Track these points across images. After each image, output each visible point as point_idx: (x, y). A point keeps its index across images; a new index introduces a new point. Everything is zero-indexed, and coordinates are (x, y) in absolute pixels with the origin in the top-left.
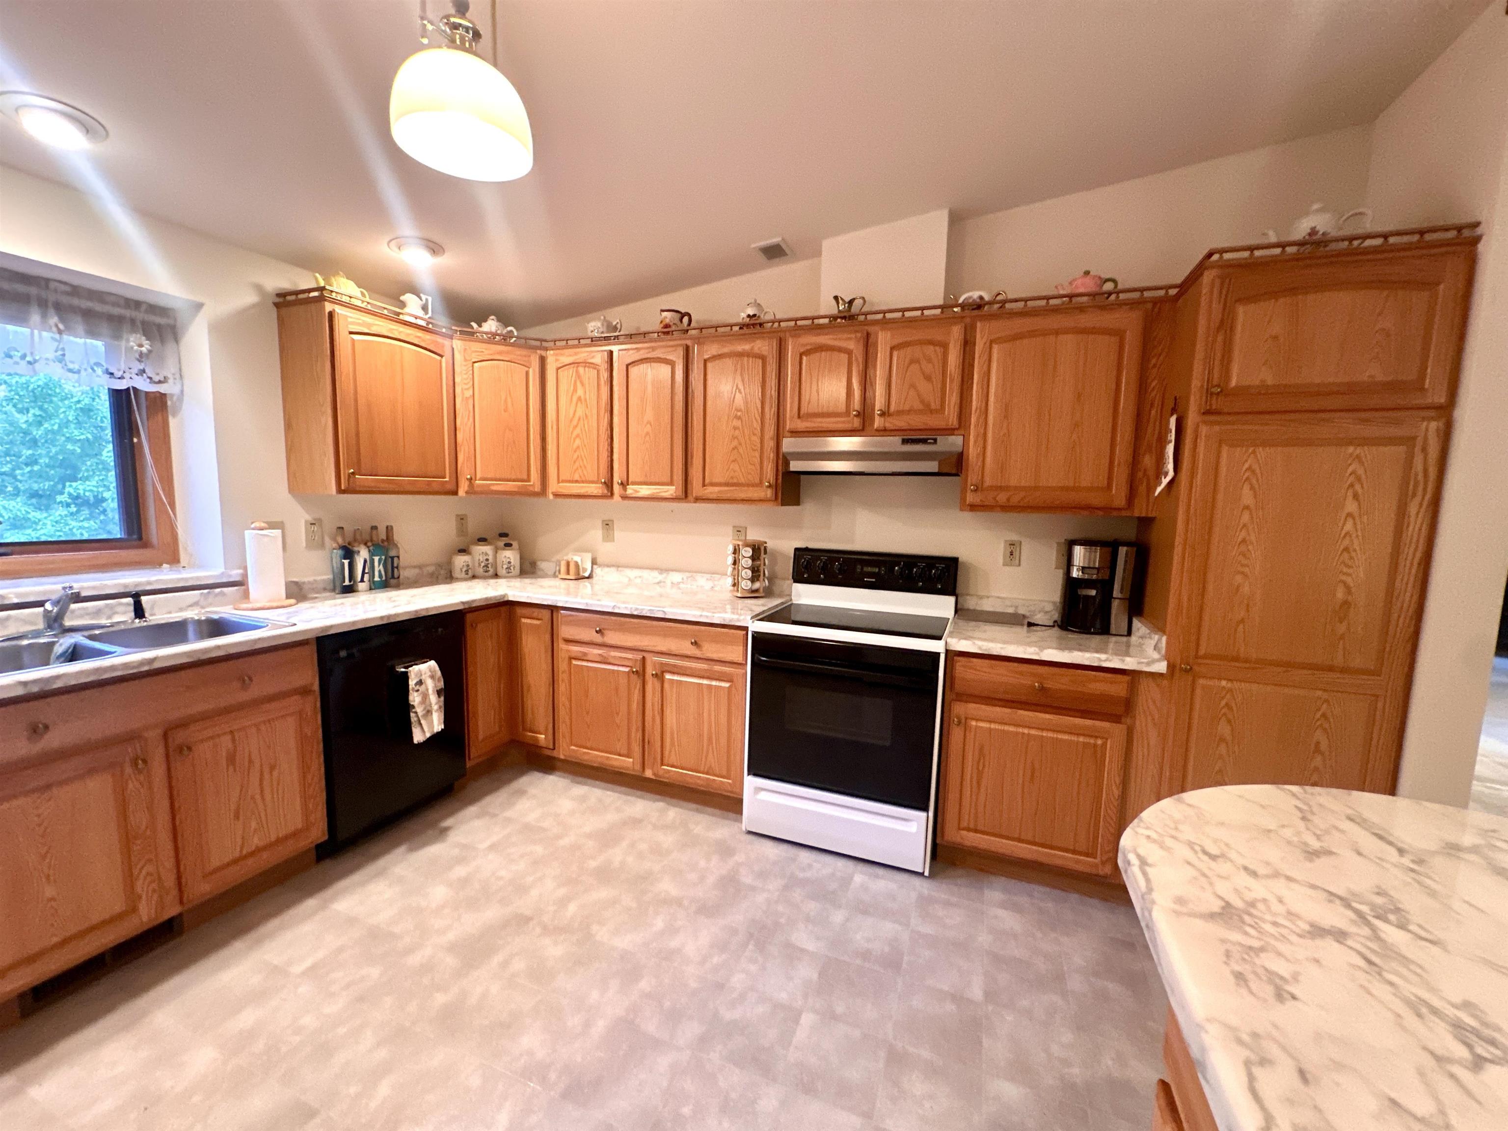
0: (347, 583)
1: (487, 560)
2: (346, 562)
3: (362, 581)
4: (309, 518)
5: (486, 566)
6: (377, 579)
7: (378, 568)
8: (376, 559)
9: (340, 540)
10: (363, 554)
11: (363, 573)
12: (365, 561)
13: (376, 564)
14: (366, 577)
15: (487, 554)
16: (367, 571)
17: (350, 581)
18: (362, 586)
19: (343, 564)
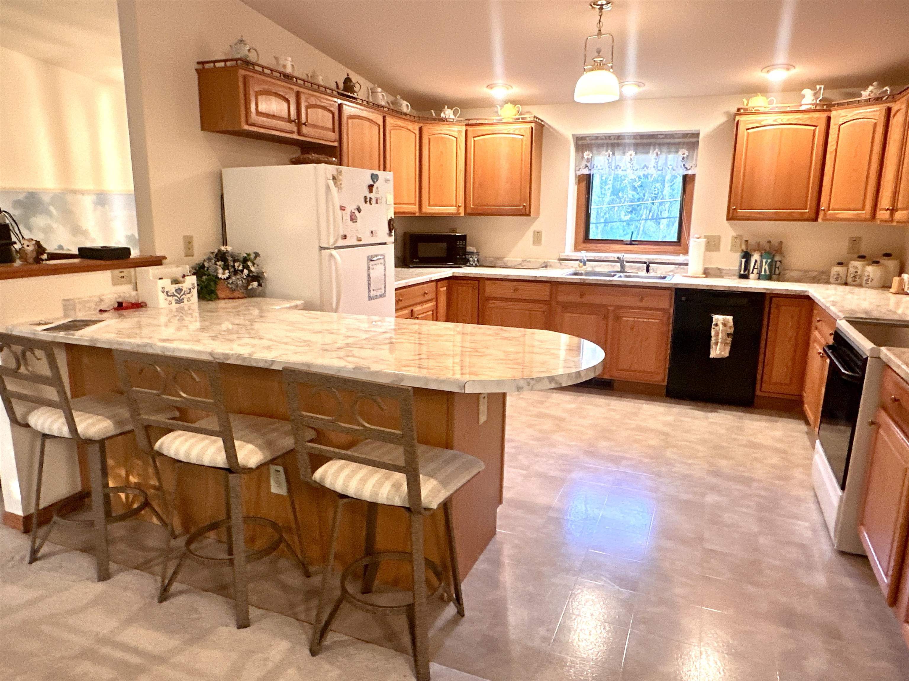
0: (742, 272)
1: (856, 272)
2: (744, 260)
3: (752, 273)
4: (734, 234)
5: (855, 277)
6: (763, 273)
7: (765, 267)
8: (764, 261)
9: (744, 247)
10: (756, 257)
11: (754, 268)
12: (756, 261)
13: (764, 264)
14: (755, 271)
15: (856, 268)
16: (756, 267)
17: (744, 271)
18: (751, 276)
19: (742, 261)
